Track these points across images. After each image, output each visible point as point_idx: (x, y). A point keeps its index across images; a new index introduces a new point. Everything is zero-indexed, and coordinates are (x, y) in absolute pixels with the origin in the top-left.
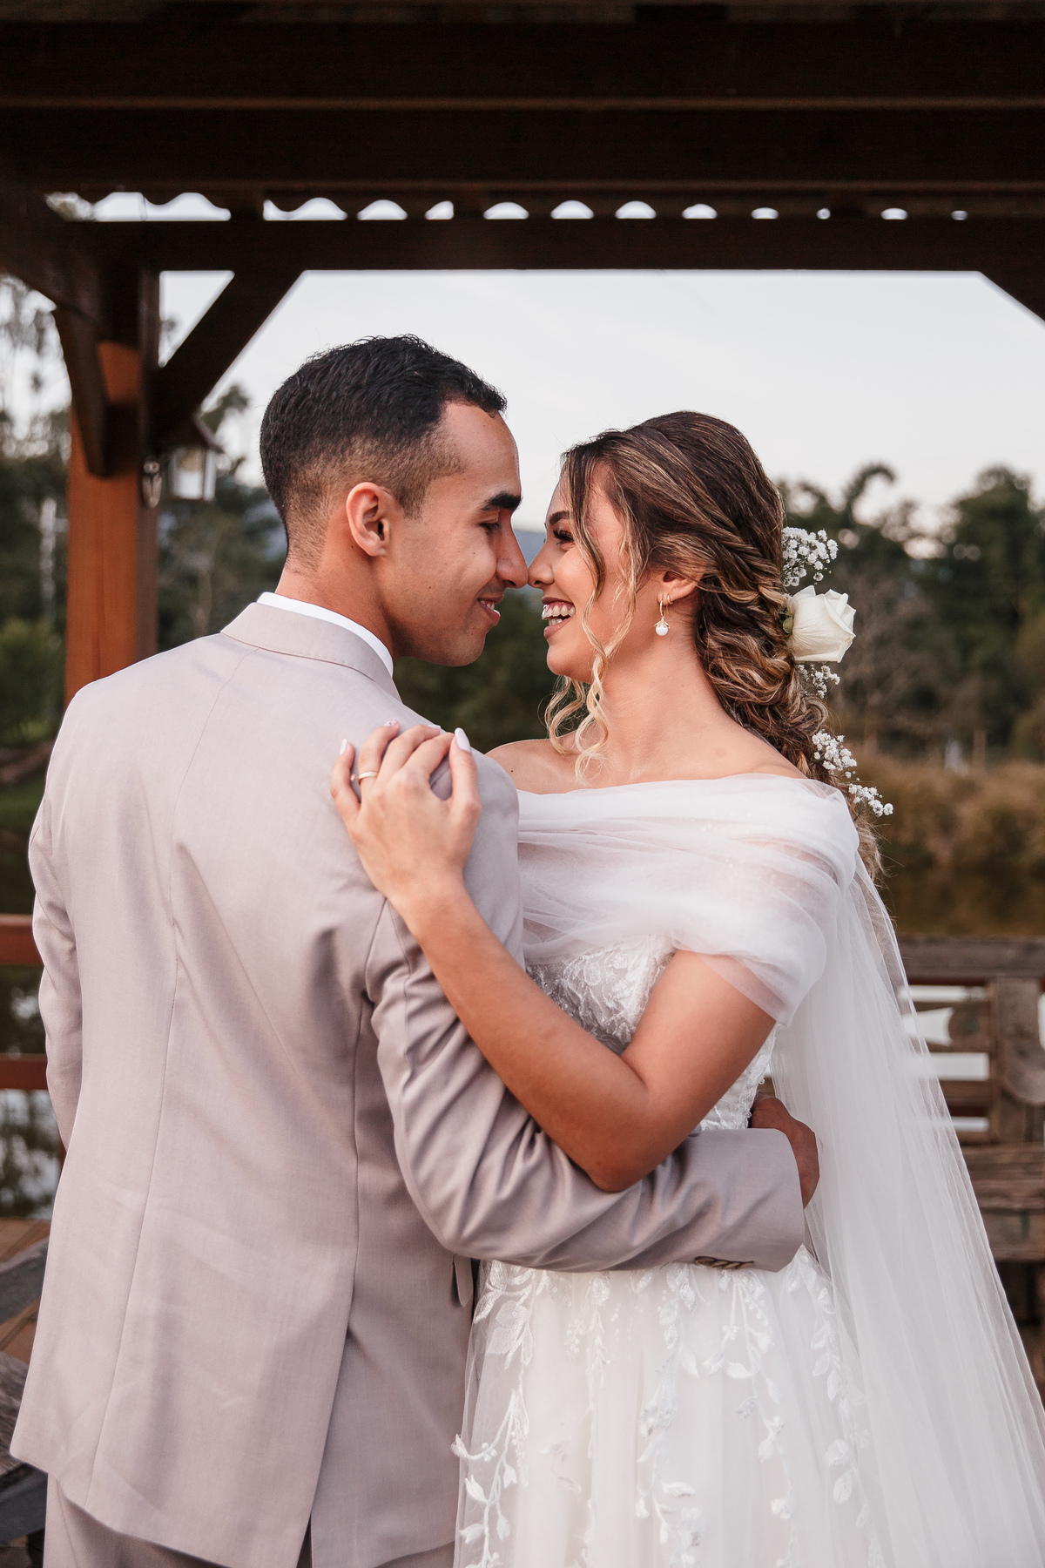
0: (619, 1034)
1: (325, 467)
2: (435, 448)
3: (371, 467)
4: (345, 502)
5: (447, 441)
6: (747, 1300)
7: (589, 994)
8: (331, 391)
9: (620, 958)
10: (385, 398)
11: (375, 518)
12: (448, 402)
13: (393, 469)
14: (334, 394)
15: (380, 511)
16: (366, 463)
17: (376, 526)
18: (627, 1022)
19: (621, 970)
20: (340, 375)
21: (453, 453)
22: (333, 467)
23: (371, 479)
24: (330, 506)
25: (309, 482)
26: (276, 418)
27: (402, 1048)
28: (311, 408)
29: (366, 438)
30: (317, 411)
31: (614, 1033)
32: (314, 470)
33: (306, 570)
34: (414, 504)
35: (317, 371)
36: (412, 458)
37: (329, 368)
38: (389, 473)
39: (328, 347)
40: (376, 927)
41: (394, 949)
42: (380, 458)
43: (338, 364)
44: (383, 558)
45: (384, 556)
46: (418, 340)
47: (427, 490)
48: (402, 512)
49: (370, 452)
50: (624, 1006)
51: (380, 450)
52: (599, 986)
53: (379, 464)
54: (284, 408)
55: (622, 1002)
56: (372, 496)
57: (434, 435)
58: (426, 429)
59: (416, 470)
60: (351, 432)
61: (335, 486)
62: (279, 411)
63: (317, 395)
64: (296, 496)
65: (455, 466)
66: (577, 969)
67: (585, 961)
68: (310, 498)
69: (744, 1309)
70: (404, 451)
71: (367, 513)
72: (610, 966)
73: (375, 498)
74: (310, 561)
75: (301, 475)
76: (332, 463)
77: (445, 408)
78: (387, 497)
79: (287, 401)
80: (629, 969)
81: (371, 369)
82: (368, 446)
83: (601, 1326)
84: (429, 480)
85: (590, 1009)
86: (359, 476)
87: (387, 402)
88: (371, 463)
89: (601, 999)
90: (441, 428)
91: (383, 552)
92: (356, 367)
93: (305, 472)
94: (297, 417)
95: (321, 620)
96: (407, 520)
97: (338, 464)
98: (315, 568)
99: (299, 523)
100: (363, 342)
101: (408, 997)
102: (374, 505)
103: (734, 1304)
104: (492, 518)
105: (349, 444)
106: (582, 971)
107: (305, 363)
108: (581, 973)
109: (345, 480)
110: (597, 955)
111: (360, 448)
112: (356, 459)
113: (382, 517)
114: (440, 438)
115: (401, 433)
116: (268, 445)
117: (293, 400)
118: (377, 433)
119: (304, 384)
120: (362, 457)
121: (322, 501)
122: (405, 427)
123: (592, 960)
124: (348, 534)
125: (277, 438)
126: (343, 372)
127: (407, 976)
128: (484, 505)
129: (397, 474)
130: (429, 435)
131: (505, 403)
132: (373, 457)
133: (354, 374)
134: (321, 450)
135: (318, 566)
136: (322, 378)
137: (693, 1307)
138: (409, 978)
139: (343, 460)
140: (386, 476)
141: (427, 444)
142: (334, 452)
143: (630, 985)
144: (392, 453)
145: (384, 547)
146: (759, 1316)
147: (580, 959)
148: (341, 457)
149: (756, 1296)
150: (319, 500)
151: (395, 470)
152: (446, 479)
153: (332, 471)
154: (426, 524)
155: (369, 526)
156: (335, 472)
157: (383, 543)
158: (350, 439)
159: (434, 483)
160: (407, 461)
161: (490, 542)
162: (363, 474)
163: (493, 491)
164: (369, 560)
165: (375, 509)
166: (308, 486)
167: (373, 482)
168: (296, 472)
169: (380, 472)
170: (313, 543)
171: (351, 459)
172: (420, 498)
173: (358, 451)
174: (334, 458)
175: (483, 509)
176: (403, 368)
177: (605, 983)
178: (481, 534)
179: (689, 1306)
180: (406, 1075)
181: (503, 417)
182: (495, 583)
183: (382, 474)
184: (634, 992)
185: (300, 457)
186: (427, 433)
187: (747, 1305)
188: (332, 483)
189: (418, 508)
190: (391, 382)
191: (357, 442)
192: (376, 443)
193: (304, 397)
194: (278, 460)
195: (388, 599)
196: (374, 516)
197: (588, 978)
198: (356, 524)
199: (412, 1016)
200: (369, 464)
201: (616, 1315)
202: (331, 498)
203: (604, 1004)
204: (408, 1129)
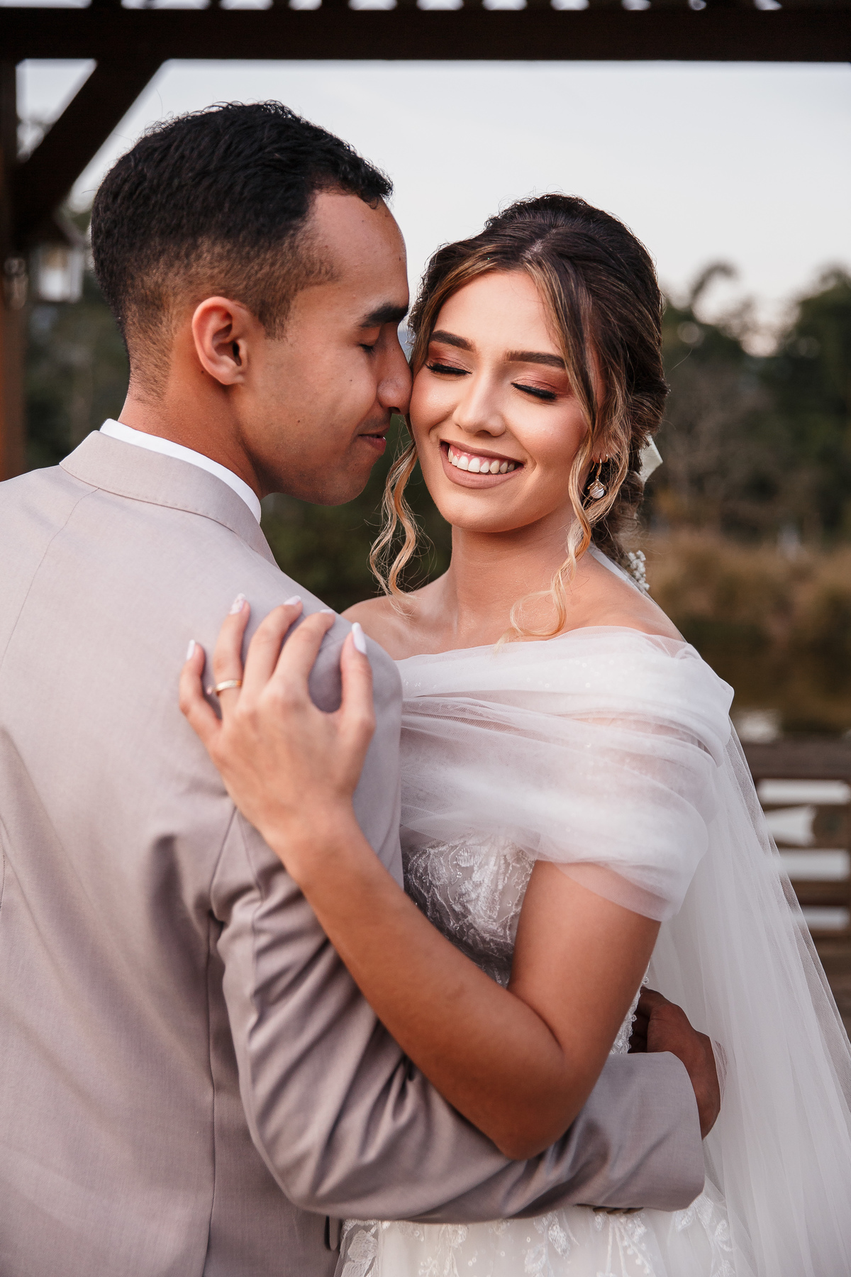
0: (470, 941)
1: (166, 274)
2: (302, 252)
3: (223, 275)
4: (192, 318)
5: (316, 243)
6: (626, 1243)
7: (434, 894)
8: (171, 179)
9: (466, 854)
10: (238, 188)
11: (228, 340)
12: (317, 192)
13: (249, 278)
14: (176, 182)
15: (234, 332)
16: (216, 271)
17: (231, 348)
18: (475, 929)
19: (467, 868)
20: (182, 157)
21: (323, 258)
22: (176, 274)
23: (222, 291)
24: (174, 323)
25: (148, 293)
26: (106, 209)
27: (249, 987)
28: (148, 198)
29: (216, 239)
30: (156, 202)
31: (464, 939)
32: (153, 277)
33: (150, 398)
34: (278, 321)
35: (155, 150)
36: (273, 264)
37: (169, 146)
38: (245, 283)
39: (170, 115)
40: (223, 844)
41: (244, 871)
42: (233, 266)
43: (181, 141)
44: (242, 388)
45: (242, 384)
46: (282, 108)
47: (293, 303)
48: (262, 331)
49: (221, 258)
50: (472, 911)
51: (233, 255)
52: (444, 887)
53: (231, 272)
54: (116, 196)
55: (470, 907)
56: (222, 313)
57: (300, 236)
58: (290, 227)
59: (278, 278)
60: (196, 232)
61: (179, 298)
62: (110, 200)
63: (155, 182)
64: (134, 307)
65: (327, 273)
66: (421, 862)
67: (429, 856)
68: (150, 312)
69: (621, 1253)
70: (262, 256)
71: (217, 334)
72: (455, 862)
73: (228, 316)
74: (155, 387)
75: (138, 282)
76: (175, 270)
77: (314, 200)
78: (241, 313)
79: (120, 187)
80: (475, 868)
81: (220, 150)
82: (218, 249)
83: (456, 1271)
84: (296, 290)
85: (437, 911)
86: (207, 287)
87: (241, 193)
88: (223, 271)
89: (447, 900)
90: (308, 226)
91: (240, 379)
92: (202, 147)
93: (142, 280)
94: (131, 210)
95: (171, 458)
96: (269, 341)
97: (182, 271)
98: (160, 395)
99: (138, 340)
100: (214, 109)
101: (256, 931)
102: (227, 323)
103: (610, 1248)
104: (372, 337)
105: (195, 246)
106: (426, 867)
107: (143, 136)
108: (426, 869)
109: (191, 291)
110: (441, 849)
111: (208, 251)
112: (203, 266)
113: (237, 338)
114: (308, 238)
115: (259, 232)
116: (99, 241)
117: (126, 187)
118: (228, 233)
119: (140, 168)
120: (211, 263)
121: (164, 316)
122: (263, 225)
123: (435, 855)
124: (195, 357)
125: (109, 234)
126: (187, 153)
127: (257, 904)
128: (362, 321)
129: (255, 285)
130: (293, 235)
131: (391, 188)
132: (225, 264)
133: (200, 156)
134: (161, 253)
135: (164, 393)
136: (161, 161)
137: (564, 1251)
138: (260, 907)
139: (188, 266)
140: (241, 287)
141: (291, 247)
142: (177, 257)
143: (477, 885)
144: (248, 258)
145: (242, 373)
146: (638, 1262)
147: (424, 852)
148: (185, 262)
149: (636, 1238)
150: (160, 314)
151: (253, 279)
152: (316, 289)
153: (175, 280)
154: (292, 345)
155: (220, 348)
156: (179, 281)
157: (240, 368)
158: (195, 241)
159: (301, 295)
160: (266, 269)
161: (370, 363)
162: (213, 285)
163: (374, 303)
164: (225, 390)
165: (229, 328)
166: (146, 296)
167: (225, 295)
168: (132, 278)
169: (233, 282)
170: (156, 366)
171: (198, 266)
172: (284, 313)
173: (205, 255)
174: (177, 263)
175: (360, 326)
176: (261, 149)
177: (450, 883)
178: (357, 356)
179: (559, 1250)
180: (253, 1018)
181: (389, 205)
182: (378, 413)
183: (235, 285)
184: (482, 895)
185: (136, 260)
186: (292, 232)
187: (625, 1249)
188: (175, 295)
189: (282, 326)
190: (246, 167)
191: (205, 244)
192: (228, 247)
193: (140, 184)
194: (111, 262)
195: (250, 434)
196: (228, 336)
197: (433, 876)
198: (205, 347)
199: (262, 953)
200: (220, 273)
201: (474, 1260)
202: (175, 313)
203: (450, 907)
204: (254, 1079)
